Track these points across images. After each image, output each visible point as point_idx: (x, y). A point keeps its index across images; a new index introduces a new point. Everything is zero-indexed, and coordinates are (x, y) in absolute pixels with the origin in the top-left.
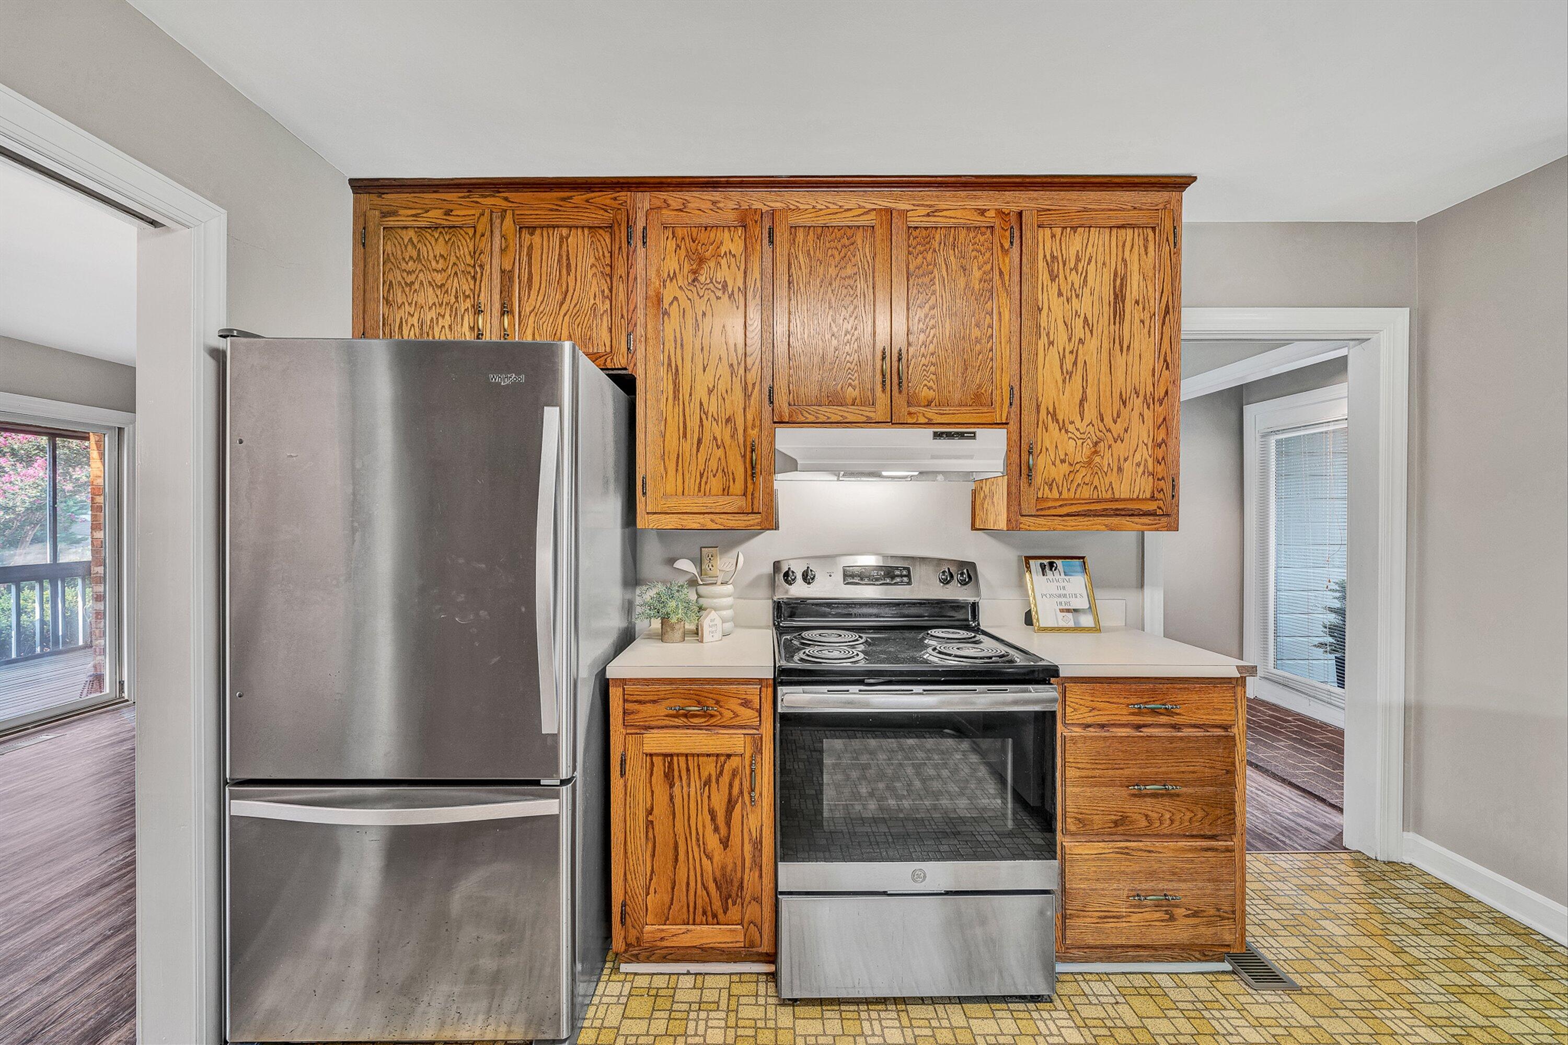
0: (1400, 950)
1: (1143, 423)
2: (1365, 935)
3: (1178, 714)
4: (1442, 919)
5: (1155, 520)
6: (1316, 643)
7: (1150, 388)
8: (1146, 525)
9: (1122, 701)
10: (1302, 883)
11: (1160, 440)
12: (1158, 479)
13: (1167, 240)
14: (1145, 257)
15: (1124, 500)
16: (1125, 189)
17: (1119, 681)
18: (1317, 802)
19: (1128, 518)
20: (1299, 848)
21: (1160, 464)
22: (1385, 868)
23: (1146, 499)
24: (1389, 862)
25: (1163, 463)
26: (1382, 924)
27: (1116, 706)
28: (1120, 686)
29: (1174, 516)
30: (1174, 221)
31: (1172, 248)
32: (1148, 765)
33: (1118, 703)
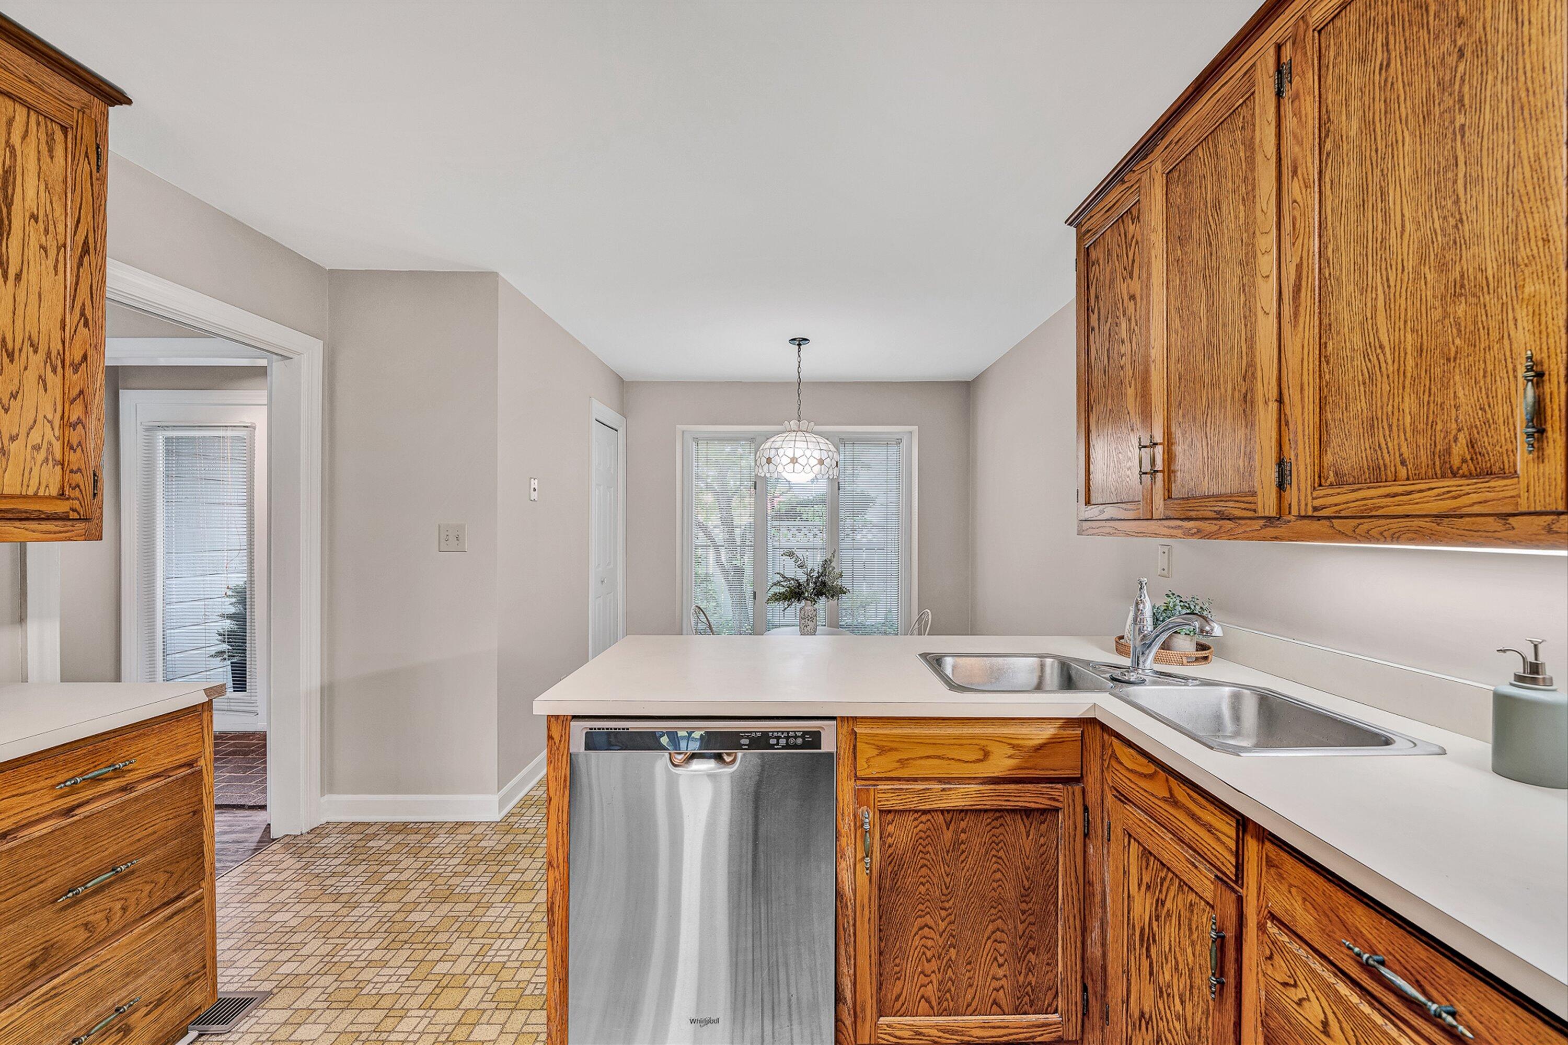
0: (337, 896)
1: (46, 390)
2: (310, 903)
3: (130, 771)
4: (358, 851)
5: (65, 526)
6: (213, 653)
7: (56, 346)
8: (50, 533)
9: (42, 784)
10: (244, 896)
11: (74, 419)
12: (71, 471)
13: (87, 155)
14: (49, 160)
15: (12, 497)
16: (11, 41)
17: (35, 758)
18: (236, 812)
19: (17, 524)
20: (232, 864)
21: (75, 451)
22: (310, 837)
23: (50, 497)
24: (311, 831)
25: (79, 450)
26: (320, 885)
27: (31, 795)
28: (37, 765)
29: (96, 521)
30: (96, 136)
31: (94, 171)
32: (87, 856)
33: (33, 791)
